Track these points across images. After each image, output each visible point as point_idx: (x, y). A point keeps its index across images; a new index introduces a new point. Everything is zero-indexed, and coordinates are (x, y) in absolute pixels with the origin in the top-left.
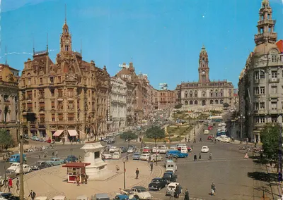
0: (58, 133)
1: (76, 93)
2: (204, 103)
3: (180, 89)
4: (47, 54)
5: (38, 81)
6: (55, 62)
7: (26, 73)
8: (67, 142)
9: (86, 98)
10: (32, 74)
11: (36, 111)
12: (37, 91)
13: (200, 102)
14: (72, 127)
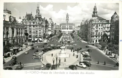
0: (36, 39)
1: (41, 28)
2: (67, 29)
3: (61, 25)
4: (32, 15)
5: (29, 23)
6: (34, 18)
7: (25, 20)
8: (39, 42)
9: (43, 29)
10: (27, 21)
11: (28, 32)
12: (29, 26)
13: (66, 29)
14: (40, 38)
